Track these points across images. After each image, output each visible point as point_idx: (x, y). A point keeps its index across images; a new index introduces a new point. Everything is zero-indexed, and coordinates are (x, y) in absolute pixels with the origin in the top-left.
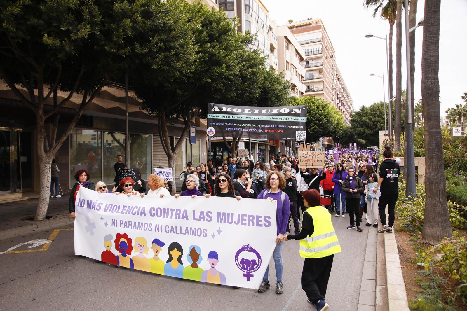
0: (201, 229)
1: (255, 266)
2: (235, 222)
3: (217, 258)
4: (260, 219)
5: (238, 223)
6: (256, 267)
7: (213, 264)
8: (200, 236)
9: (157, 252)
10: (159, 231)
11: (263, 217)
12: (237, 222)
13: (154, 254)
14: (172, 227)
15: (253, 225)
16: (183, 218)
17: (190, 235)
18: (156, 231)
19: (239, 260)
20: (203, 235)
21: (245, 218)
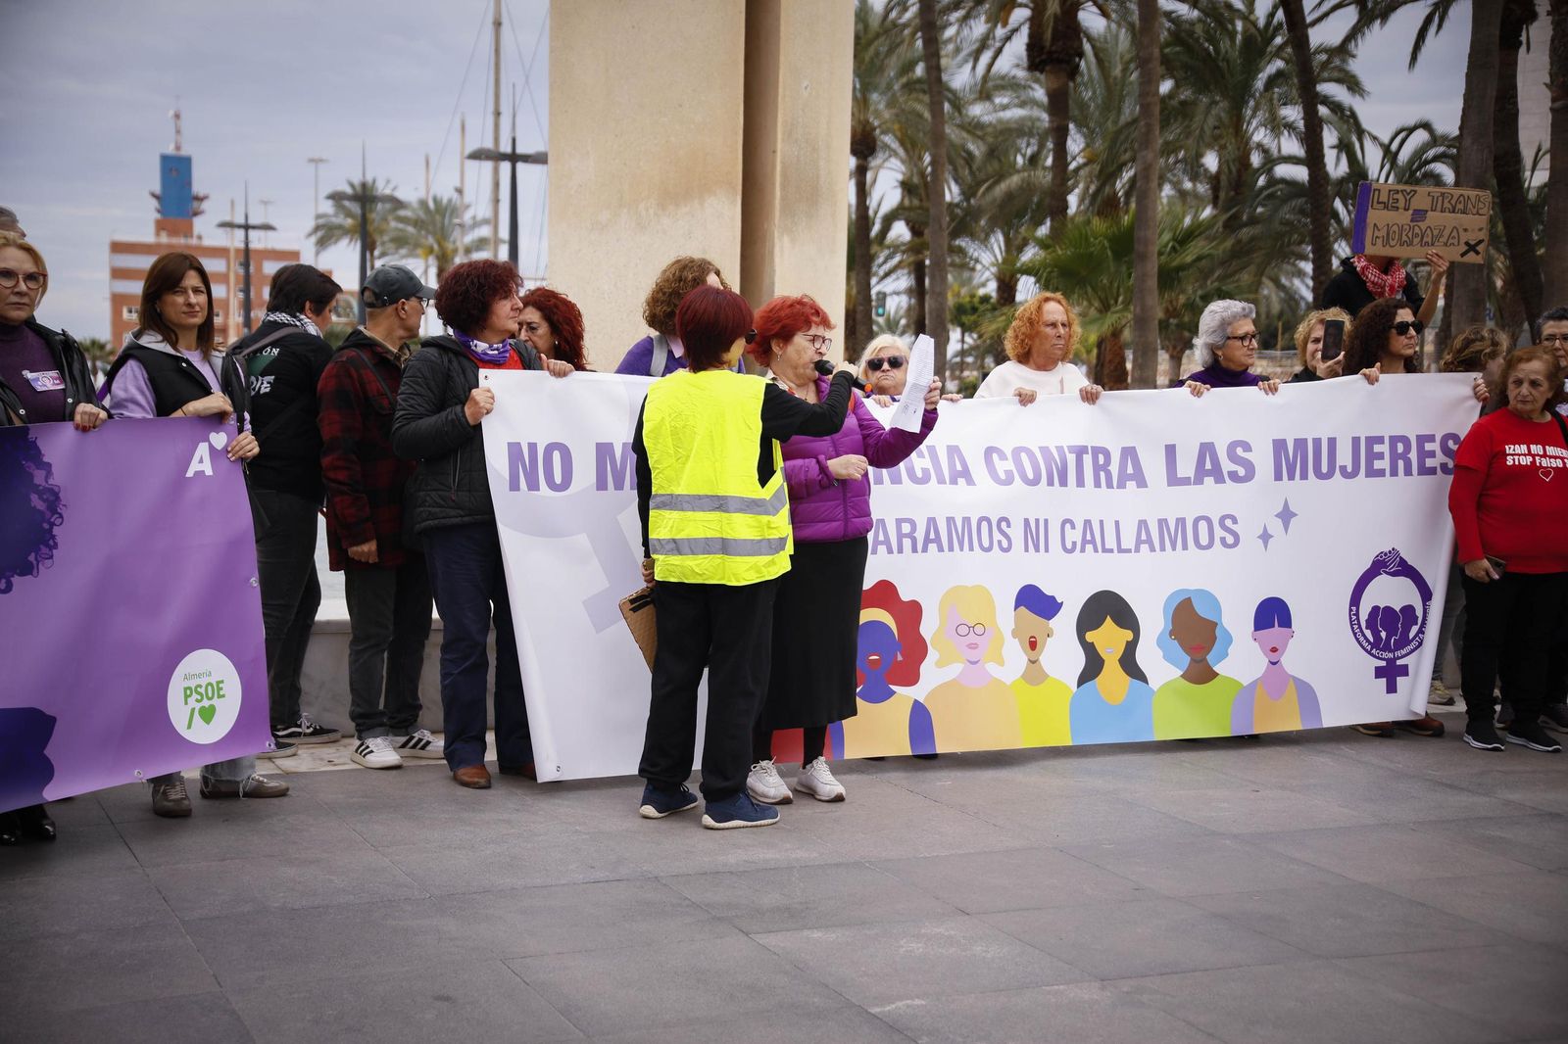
0: (1209, 520)
1: (1414, 629)
2: (1343, 469)
3: (1286, 621)
4: (1428, 447)
5: (1355, 473)
6: (1417, 635)
7: (1274, 650)
8: (1210, 545)
9: (1033, 645)
10: (1037, 550)
11: (1438, 439)
12: (1349, 469)
13: (1024, 660)
14: (1088, 523)
15: (1408, 472)
16: (1122, 485)
17: (1163, 549)
18: (1027, 550)
19: (1364, 616)
20: (1223, 540)
21: (1377, 448)
